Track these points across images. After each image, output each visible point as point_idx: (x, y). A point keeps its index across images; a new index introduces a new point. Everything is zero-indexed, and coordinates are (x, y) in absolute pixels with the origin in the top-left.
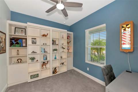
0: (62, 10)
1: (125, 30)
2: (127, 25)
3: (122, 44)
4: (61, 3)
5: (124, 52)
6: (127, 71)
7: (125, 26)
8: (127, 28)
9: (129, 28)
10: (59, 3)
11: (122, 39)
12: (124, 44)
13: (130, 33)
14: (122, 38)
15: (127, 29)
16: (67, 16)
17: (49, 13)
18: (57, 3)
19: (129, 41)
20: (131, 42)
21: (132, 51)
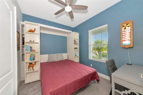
0: (69, 13)
1: (125, 28)
2: (127, 24)
3: (123, 41)
4: (69, 6)
5: (124, 48)
6: (127, 64)
7: (125, 25)
8: (127, 26)
9: (129, 26)
10: (67, 6)
11: (123, 37)
12: (124, 40)
13: (130, 31)
14: (122, 35)
15: (127, 28)
16: (73, 17)
17: (57, 15)
18: (66, 5)
19: (129, 38)
20: (131, 39)
21: (132, 47)
